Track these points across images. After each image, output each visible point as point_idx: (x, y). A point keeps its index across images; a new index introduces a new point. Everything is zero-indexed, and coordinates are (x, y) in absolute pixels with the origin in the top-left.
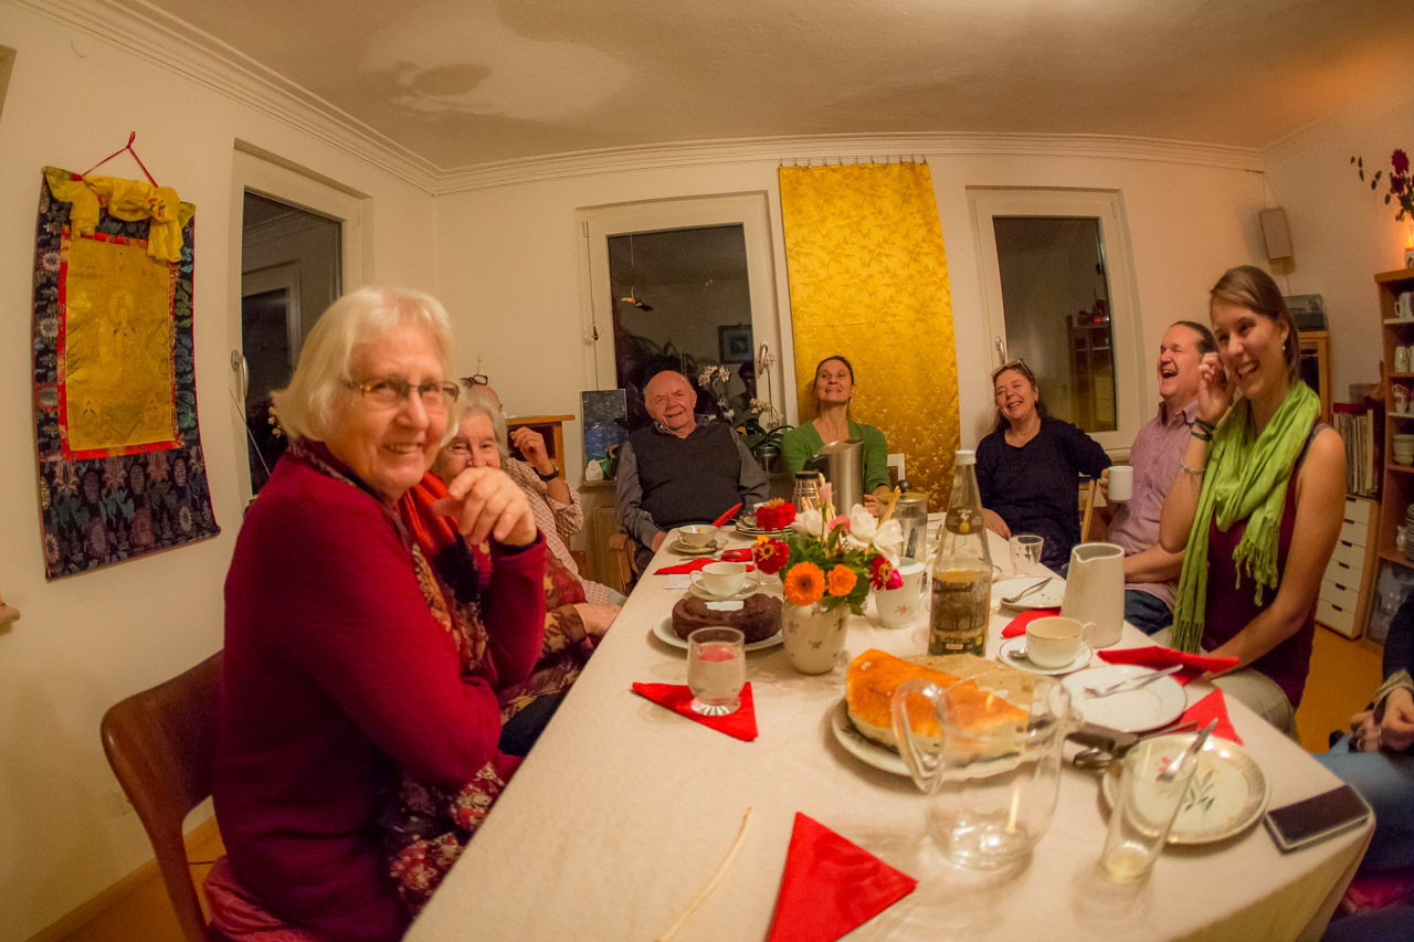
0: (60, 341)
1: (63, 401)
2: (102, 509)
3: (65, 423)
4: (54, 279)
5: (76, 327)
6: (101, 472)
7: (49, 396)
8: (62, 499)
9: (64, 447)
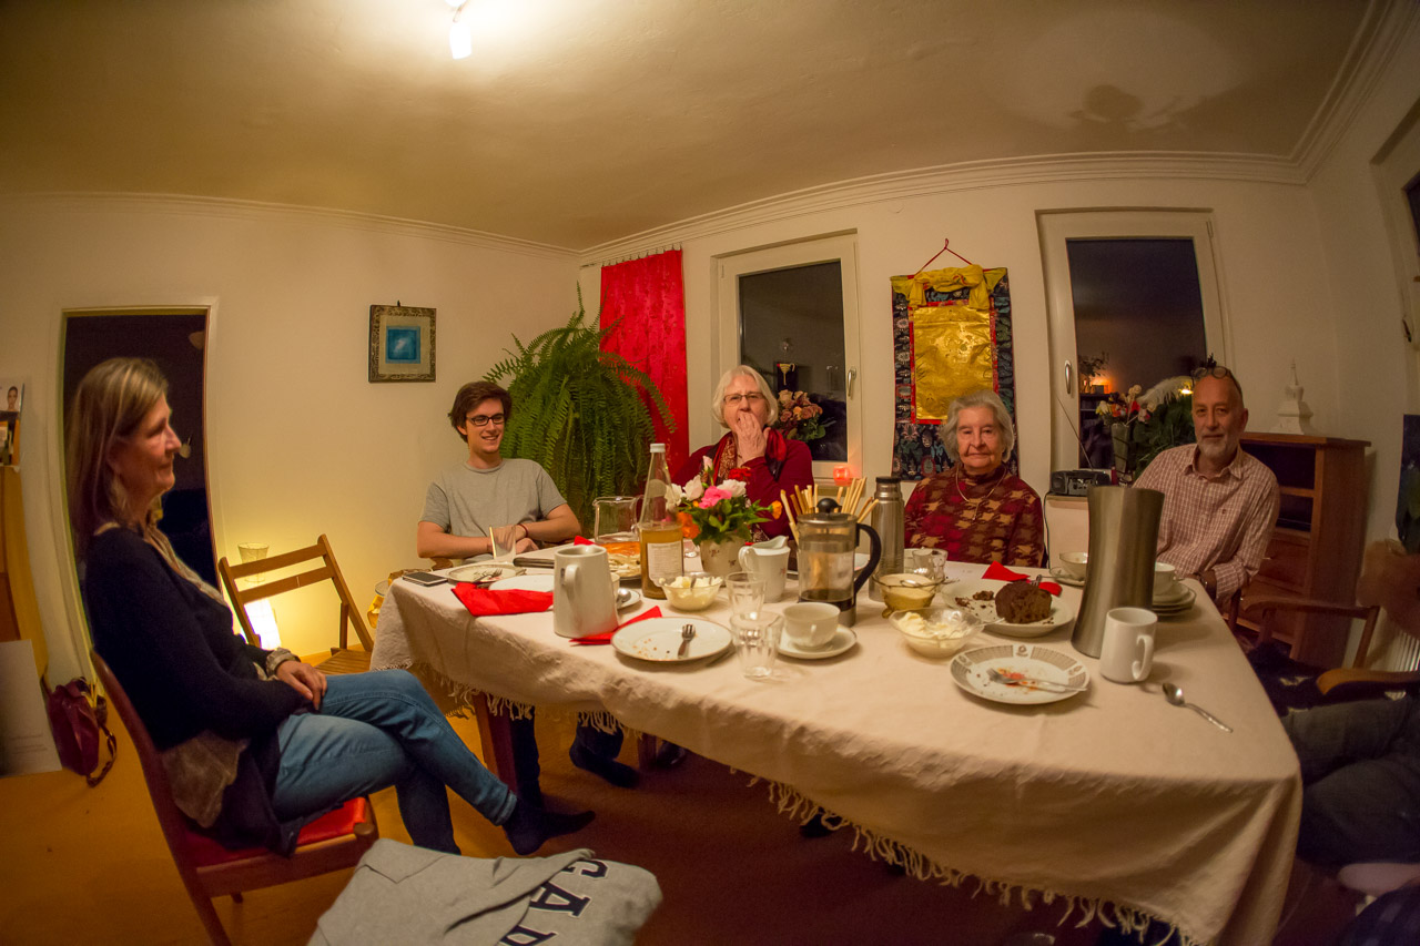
0: (911, 364)
1: (914, 393)
2: (933, 452)
3: (915, 405)
4: (906, 332)
5: (921, 355)
6: (934, 431)
7: (906, 391)
8: (906, 442)
9: (912, 416)
